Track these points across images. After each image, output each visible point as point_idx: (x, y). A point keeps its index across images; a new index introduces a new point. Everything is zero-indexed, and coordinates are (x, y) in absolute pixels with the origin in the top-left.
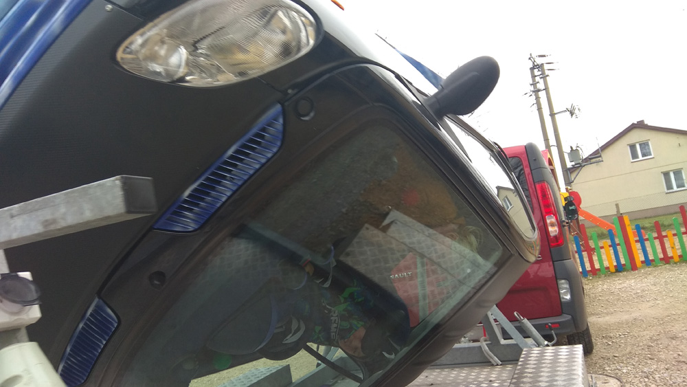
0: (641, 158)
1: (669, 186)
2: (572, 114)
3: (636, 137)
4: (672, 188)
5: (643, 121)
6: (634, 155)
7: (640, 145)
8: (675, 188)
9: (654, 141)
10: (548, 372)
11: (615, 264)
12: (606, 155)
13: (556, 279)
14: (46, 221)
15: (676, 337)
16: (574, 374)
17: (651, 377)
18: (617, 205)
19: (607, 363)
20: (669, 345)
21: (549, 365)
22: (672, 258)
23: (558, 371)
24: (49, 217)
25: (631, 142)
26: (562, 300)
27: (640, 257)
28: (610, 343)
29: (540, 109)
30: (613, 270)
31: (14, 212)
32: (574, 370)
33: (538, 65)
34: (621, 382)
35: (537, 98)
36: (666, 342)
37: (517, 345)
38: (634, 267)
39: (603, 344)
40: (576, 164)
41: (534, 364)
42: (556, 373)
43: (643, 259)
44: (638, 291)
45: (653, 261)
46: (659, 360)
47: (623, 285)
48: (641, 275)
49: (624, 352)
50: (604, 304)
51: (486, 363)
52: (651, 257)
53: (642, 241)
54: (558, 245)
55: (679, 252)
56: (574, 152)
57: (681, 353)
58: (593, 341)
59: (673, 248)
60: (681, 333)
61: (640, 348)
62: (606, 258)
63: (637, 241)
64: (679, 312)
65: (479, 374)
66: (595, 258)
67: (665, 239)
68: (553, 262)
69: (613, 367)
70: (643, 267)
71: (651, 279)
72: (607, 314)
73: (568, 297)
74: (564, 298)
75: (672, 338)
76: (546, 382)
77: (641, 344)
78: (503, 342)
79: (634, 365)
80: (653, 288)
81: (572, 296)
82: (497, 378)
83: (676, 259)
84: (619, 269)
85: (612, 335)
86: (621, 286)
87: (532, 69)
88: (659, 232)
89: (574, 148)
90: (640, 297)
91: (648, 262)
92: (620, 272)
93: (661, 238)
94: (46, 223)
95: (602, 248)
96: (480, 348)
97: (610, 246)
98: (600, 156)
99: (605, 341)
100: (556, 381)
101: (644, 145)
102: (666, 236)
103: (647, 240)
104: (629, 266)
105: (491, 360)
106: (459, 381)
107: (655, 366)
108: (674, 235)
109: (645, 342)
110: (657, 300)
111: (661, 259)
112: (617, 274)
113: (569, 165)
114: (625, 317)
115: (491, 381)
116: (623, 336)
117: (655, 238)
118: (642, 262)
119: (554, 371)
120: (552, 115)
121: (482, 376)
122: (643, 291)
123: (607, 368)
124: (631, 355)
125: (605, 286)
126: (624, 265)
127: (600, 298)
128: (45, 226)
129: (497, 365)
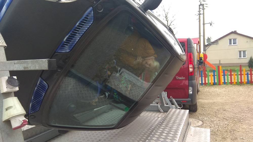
0: (232, 44)
1: (240, 56)
2: (211, 25)
3: (233, 36)
4: (241, 57)
5: (236, 31)
6: (230, 43)
7: (233, 40)
8: (242, 57)
9: (239, 39)
10: (175, 117)
11: (213, 82)
12: (220, 42)
13: (189, 86)
14: (25, 67)
15: (226, 110)
16: (183, 119)
17: (213, 122)
18: (220, 61)
19: (200, 116)
20: (222, 113)
21: (176, 115)
22: (233, 83)
23: (178, 117)
24: (26, 66)
25: (230, 38)
26: (189, 93)
27: (222, 81)
28: (203, 109)
29: (200, 21)
30: (212, 84)
31: (15, 63)
32: (183, 118)
33: (202, 4)
34: (203, 123)
35: (200, 17)
36: (222, 111)
37: (169, 107)
38: (220, 84)
39: (201, 109)
40: (208, 44)
41: (172, 114)
42: (177, 118)
43: (223, 81)
44: (218, 93)
45: (226, 83)
46: (218, 117)
47: (214, 90)
48: (221, 87)
49: (207, 113)
50: (205, 96)
51: (159, 111)
52: (226, 81)
53: (224, 75)
54: (192, 75)
55: (236, 81)
56: (209, 39)
57: (225, 116)
58: (198, 108)
59: (234, 79)
60: (228, 109)
61: (213, 112)
62: (210, 80)
63: (222, 75)
64: (229, 102)
65: (156, 114)
66: (207, 79)
67: (232, 76)
68: (189, 80)
69: (202, 117)
70: (223, 85)
71: (224, 89)
72: (205, 99)
73: (191, 93)
74: (190, 93)
75: (224, 110)
76: (173, 121)
77: (213, 111)
78: (165, 105)
79: (209, 118)
80: (224, 92)
81: (192, 92)
82: (161, 117)
83: (235, 83)
84: (214, 84)
85: (205, 107)
86: (213, 90)
87: (200, 5)
88: (231, 73)
89: (209, 38)
90: (218, 95)
91: (225, 83)
92: (214, 85)
93: (231, 75)
94: (25, 68)
95: (210, 76)
96: (158, 106)
97: (213, 76)
98: (218, 42)
99: (202, 108)
100: (177, 121)
101: (235, 40)
102: (233, 75)
103: (226, 75)
104: (218, 83)
105: (160, 111)
106: (148, 116)
107: (215, 119)
108: (236, 75)
109: (215, 111)
110: (223, 97)
111: (230, 83)
112: (213, 86)
113: (206, 44)
114: (211, 101)
115: (158, 117)
116: (208, 108)
117: (229, 75)
118: (223, 83)
119: (177, 117)
120: (204, 24)
121: (156, 115)
122: (220, 93)
123: (200, 117)
124: (209, 114)
125: (208, 89)
126: (216, 83)
127: (205, 93)
128: (24, 69)
129: (162, 112)
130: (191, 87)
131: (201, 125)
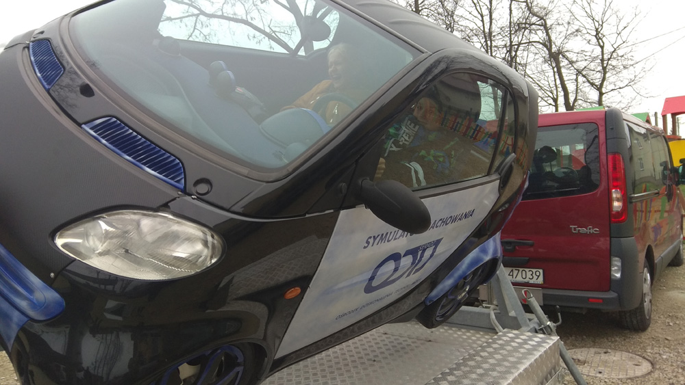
13: (610, 255)
34: (653, 368)
51: (492, 330)
54: (619, 222)
68: (611, 237)
73: (618, 275)
74: (614, 276)
78: (512, 314)
81: (621, 275)
99: (668, 320)
100: (495, 370)
119: (503, 360)
130: (617, 258)
131: (644, 376)
